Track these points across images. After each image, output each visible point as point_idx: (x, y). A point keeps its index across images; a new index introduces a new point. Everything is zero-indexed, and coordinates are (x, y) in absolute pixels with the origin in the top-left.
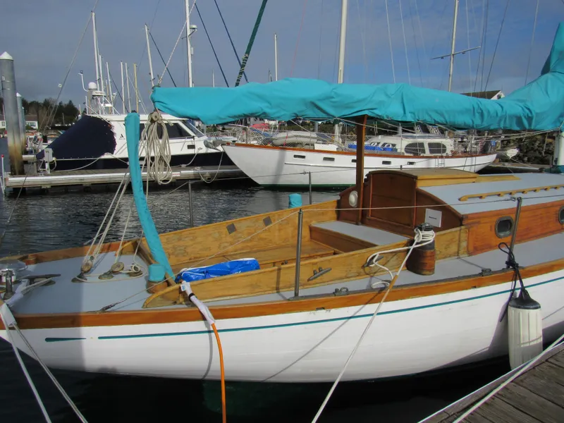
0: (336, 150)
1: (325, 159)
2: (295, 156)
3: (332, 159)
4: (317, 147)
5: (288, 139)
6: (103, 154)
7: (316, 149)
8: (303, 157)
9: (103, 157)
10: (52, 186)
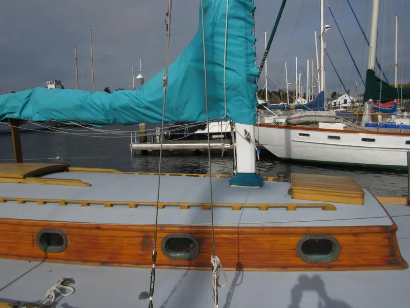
0: (342, 129)
1: (330, 137)
2: (300, 134)
3: (338, 138)
4: (322, 125)
5: (301, 119)
6: (197, 130)
7: (320, 127)
8: (308, 135)
9: (196, 132)
10: (153, 150)
